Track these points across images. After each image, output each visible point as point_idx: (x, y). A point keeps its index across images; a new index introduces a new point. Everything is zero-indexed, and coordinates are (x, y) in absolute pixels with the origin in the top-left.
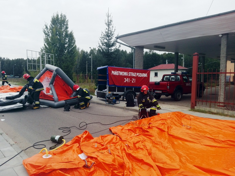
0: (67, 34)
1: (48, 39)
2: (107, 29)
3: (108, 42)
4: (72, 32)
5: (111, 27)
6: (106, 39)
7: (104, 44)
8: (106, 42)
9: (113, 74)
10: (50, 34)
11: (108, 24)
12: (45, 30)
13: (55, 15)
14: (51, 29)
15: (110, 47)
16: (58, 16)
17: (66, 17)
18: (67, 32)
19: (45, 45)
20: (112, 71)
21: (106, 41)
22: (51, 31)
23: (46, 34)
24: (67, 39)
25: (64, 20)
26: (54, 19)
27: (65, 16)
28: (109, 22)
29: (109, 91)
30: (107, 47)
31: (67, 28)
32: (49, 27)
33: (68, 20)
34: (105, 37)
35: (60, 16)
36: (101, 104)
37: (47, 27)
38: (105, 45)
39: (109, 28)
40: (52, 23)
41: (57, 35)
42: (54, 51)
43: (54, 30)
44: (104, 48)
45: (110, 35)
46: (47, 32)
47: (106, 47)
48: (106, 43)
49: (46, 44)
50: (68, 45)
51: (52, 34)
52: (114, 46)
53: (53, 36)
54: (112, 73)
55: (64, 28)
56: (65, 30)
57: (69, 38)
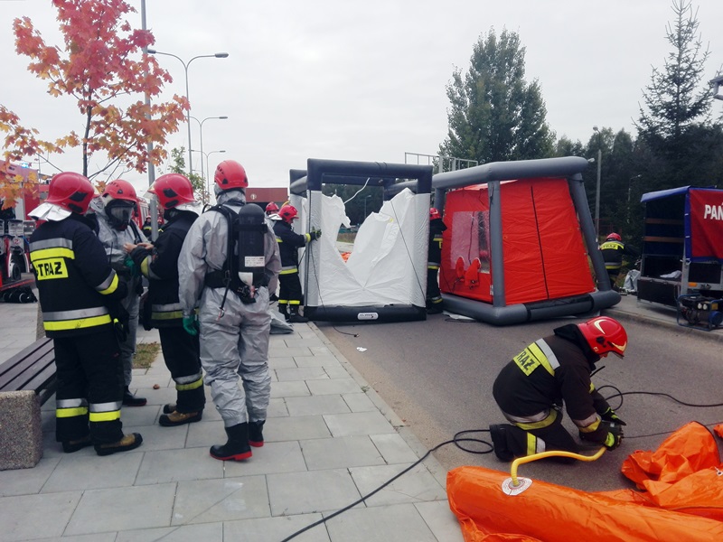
0: (520, 91)
1: (461, 114)
2: (673, 54)
3: (677, 101)
4: (535, 84)
5: (690, 45)
6: (671, 92)
7: (662, 111)
8: (671, 103)
9: (709, 215)
10: (468, 99)
11: (680, 39)
12: (454, 88)
13: (485, 39)
14: (470, 84)
15: (683, 120)
16: (492, 39)
17: (517, 39)
18: (518, 86)
19: (450, 135)
20: (707, 206)
21: (668, 98)
22: (470, 89)
23: (455, 101)
24: (517, 110)
25: (512, 50)
26: (482, 50)
27: (515, 37)
28: (684, 28)
29: (690, 280)
30: (672, 118)
31: (519, 73)
32: (463, 79)
33: (523, 49)
34: (665, 84)
35: (498, 40)
36: (656, 325)
37: (458, 81)
38: (662, 115)
39: (681, 53)
40: (473, 65)
41: (487, 98)
42: (476, 150)
43: (481, 84)
44: (662, 123)
45: (684, 76)
46: (458, 95)
47: (666, 121)
48: (667, 106)
49: (454, 132)
50: (522, 126)
51: (471, 99)
52: (700, 113)
53: (475, 103)
54: (707, 212)
55: (509, 76)
56: (514, 80)
57: (525, 105)
